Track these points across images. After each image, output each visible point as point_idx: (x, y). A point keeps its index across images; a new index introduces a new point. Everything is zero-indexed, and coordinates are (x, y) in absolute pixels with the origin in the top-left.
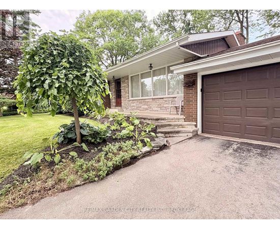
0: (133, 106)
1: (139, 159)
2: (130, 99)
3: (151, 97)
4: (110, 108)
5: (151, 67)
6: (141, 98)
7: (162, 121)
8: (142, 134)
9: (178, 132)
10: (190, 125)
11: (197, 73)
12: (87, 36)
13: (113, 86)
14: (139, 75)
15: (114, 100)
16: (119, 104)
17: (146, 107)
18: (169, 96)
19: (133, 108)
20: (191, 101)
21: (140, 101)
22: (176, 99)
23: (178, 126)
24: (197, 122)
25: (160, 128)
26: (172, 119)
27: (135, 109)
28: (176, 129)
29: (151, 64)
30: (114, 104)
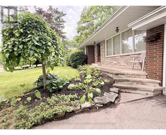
0: (107, 62)
1: (76, 114)
2: (106, 57)
3: (119, 55)
4: (94, 63)
5: (117, 30)
6: (113, 56)
7: (122, 76)
8: (90, 89)
9: (135, 89)
10: (153, 82)
11: (163, 25)
12: (87, 21)
13: (96, 48)
14: (111, 38)
15: (96, 58)
16: (99, 60)
17: (116, 62)
18: (134, 53)
19: (107, 63)
20: (155, 57)
21: (112, 58)
22: (141, 56)
23: (138, 82)
24: (162, 81)
25: (117, 82)
26: (132, 75)
27: (109, 64)
28: (135, 85)
29: (117, 28)
30: (97, 60)
